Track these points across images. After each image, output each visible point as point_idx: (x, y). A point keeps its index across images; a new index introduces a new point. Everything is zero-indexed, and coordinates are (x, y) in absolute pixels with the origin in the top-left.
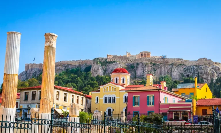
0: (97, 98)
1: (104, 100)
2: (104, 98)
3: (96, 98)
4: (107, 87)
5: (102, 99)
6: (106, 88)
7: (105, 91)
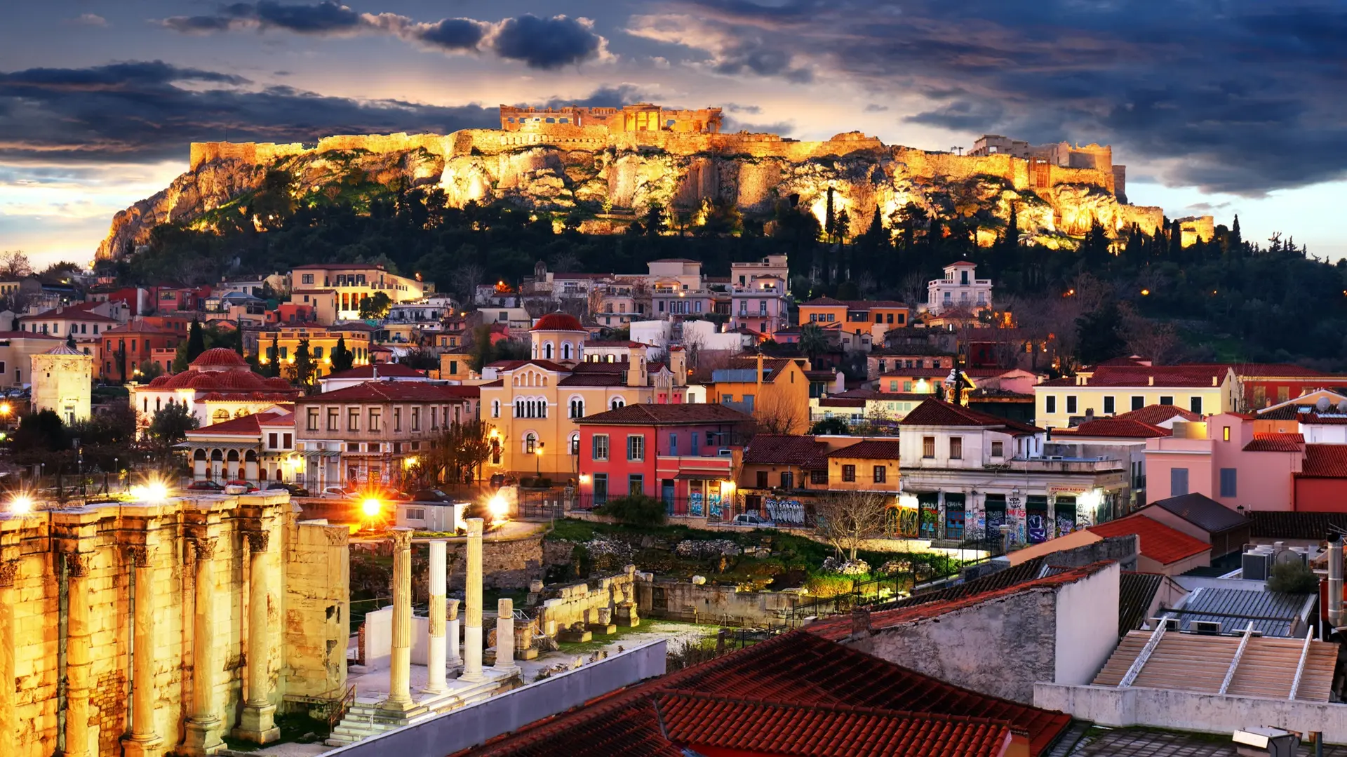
0: (497, 403)
1: (515, 411)
2: (515, 404)
3: (493, 404)
4: (523, 375)
5: (509, 406)
6: (519, 377)
7: (516, 385)
